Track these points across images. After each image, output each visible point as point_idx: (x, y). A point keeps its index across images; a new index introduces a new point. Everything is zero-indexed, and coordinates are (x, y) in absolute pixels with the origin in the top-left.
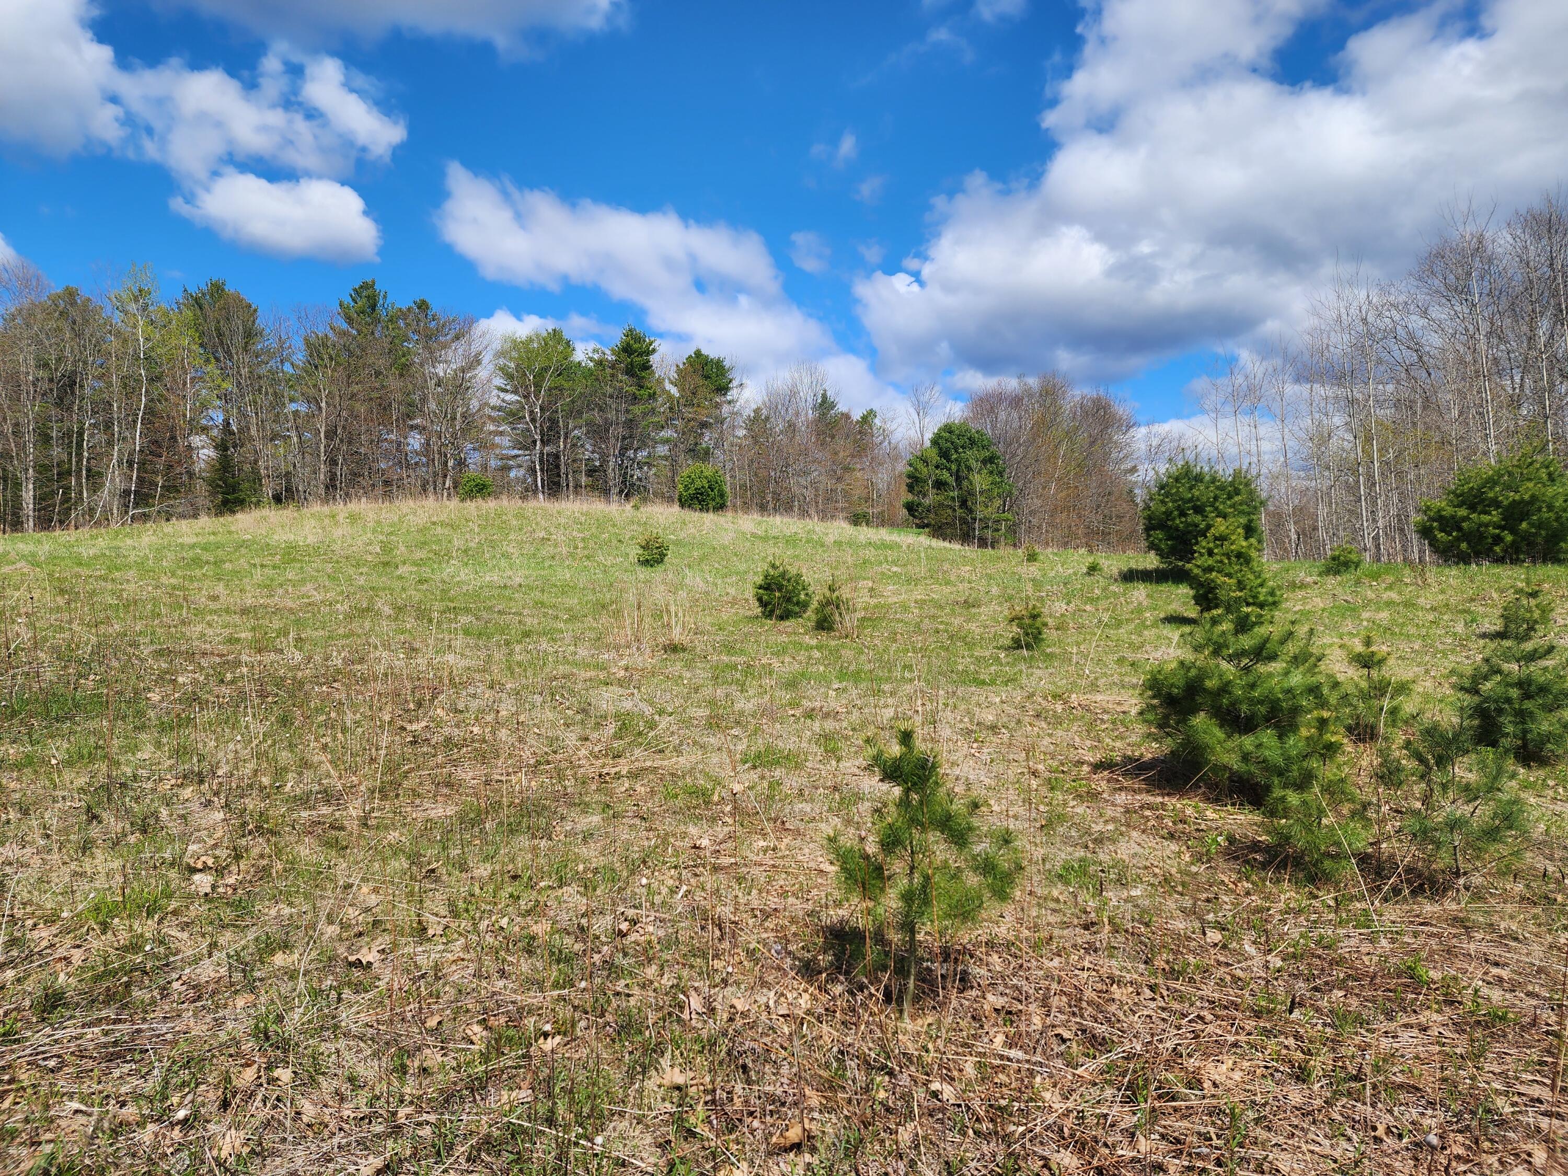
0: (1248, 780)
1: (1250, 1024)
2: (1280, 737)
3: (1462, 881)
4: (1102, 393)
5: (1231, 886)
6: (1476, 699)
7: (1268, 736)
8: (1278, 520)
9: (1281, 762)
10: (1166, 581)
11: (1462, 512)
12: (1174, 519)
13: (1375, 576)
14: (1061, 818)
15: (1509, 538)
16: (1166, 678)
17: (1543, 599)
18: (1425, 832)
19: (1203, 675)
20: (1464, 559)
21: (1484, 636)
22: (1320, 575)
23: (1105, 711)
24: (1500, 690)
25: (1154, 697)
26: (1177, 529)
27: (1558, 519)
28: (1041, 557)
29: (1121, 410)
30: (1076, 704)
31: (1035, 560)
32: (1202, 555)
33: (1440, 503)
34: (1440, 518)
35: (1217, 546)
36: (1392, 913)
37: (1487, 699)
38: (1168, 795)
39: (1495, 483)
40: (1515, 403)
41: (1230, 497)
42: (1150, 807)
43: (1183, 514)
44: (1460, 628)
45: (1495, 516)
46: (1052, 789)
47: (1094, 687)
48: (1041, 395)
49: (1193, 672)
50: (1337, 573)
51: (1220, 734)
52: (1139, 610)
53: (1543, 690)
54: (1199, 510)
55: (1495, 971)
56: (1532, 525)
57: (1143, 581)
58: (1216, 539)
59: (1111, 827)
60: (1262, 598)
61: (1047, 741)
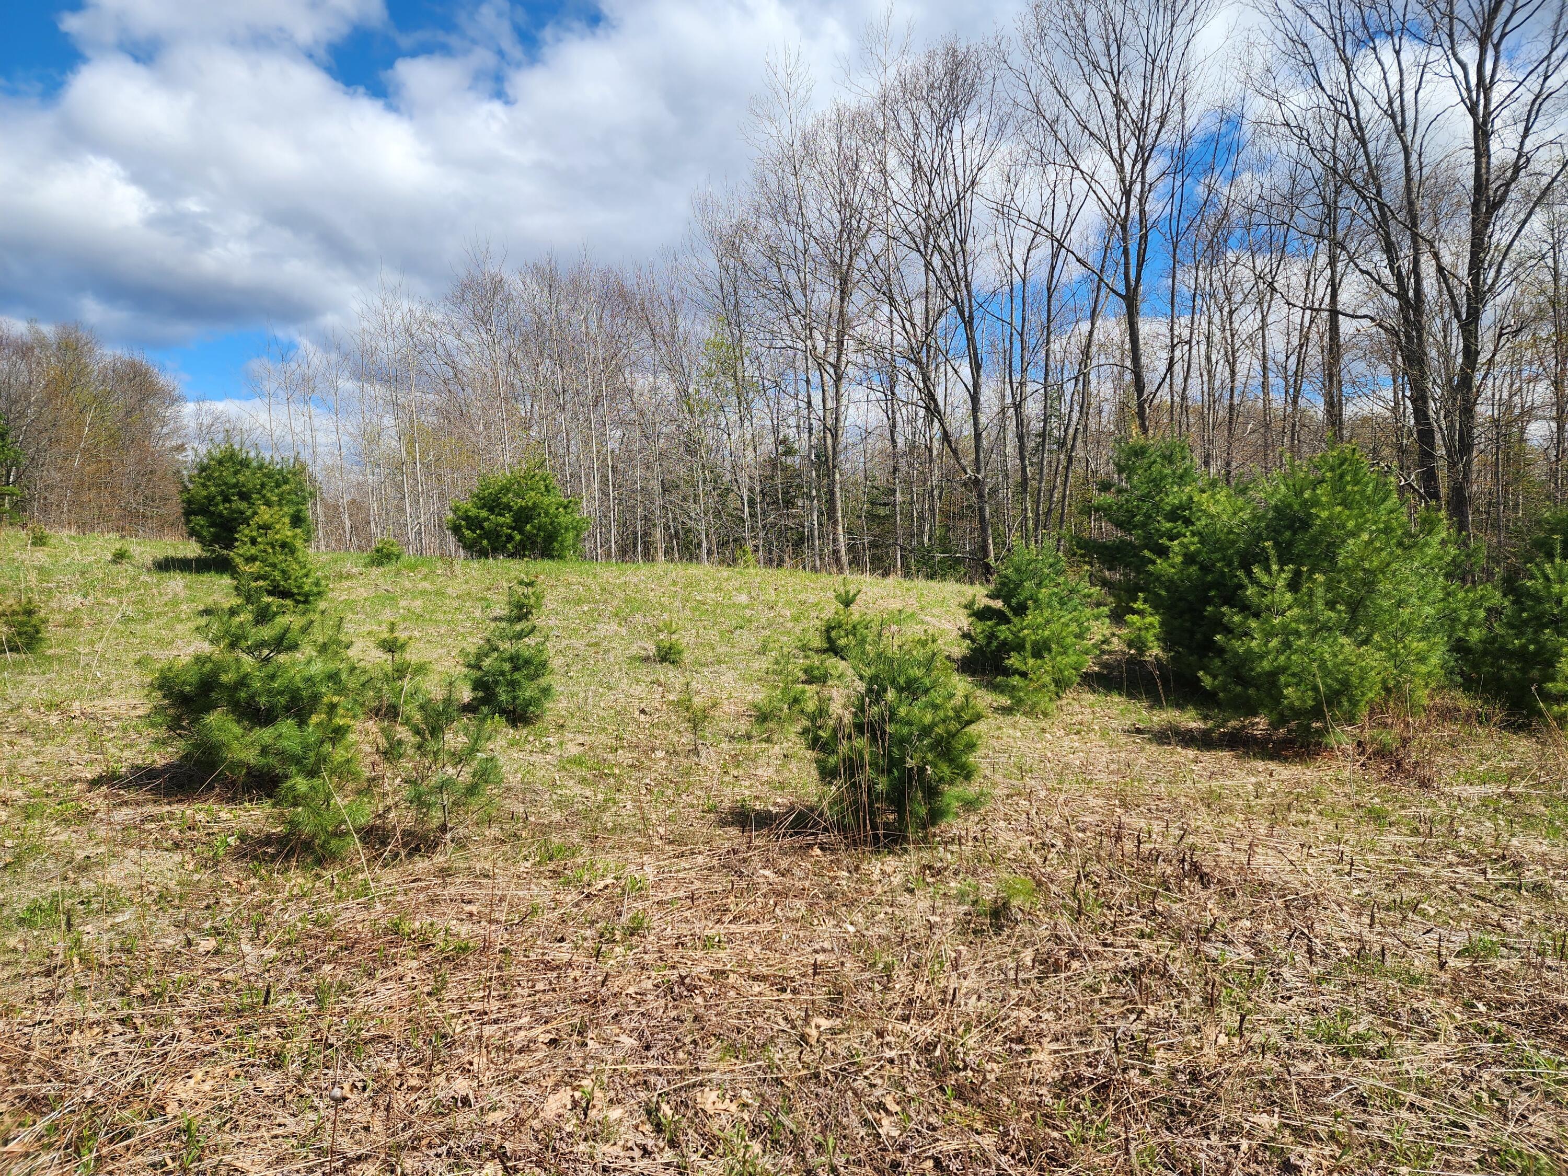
0: (268, 773)
1: (230, 1028)
2: (300, 726)
3: (448, 836)
4: (137, 357)
5: (235, 886)
6: (480, 673)
7: (287, 727)
8: (334, 511)
9: (298, 750)
10: (209, 570)
11: (484, 514)
12: (217, 505)
13: (413, 568)
14: (35, 850)
15: (518, 537)
16: (177, 676)
17: (538, 588)
18: (419, 798)
19: (219, 668)
20: (484, 554)
21: (495, 619)
22: (365, 566)
23: (116, 718)
24: (496, 665)
25: (165, 697)
26: (220, 515)
27: (552, 523)
28: (52, 541)
29: (164, 380)
30: (78, 713)
31: (44, 544)
32: (244, 543)
33: (468, 505)
34: (467, 518)
35: (261, 535)
36: (390, 877)
37: (487, 674)
38: (179, 801)
39: (508, 490)
40: (526, 425)
41: (278, 486)
42: (153, 819)
43: (226, 499)
44: (478, 613)
45: (507, 519)
46: (28, 817)
47: (105, 691)
48: (59, 348)
49: (209, 666)
50: (380, 564)
51: (237, 730)
52: (175, 602)
53: (528, 662)
54: (244, 496)
55: (468, 908)
56: (534, 527)
57: (181, 571)
58: (260, 527)
59: (102, 849)
60: (306, 588)
61: (30, 761)
